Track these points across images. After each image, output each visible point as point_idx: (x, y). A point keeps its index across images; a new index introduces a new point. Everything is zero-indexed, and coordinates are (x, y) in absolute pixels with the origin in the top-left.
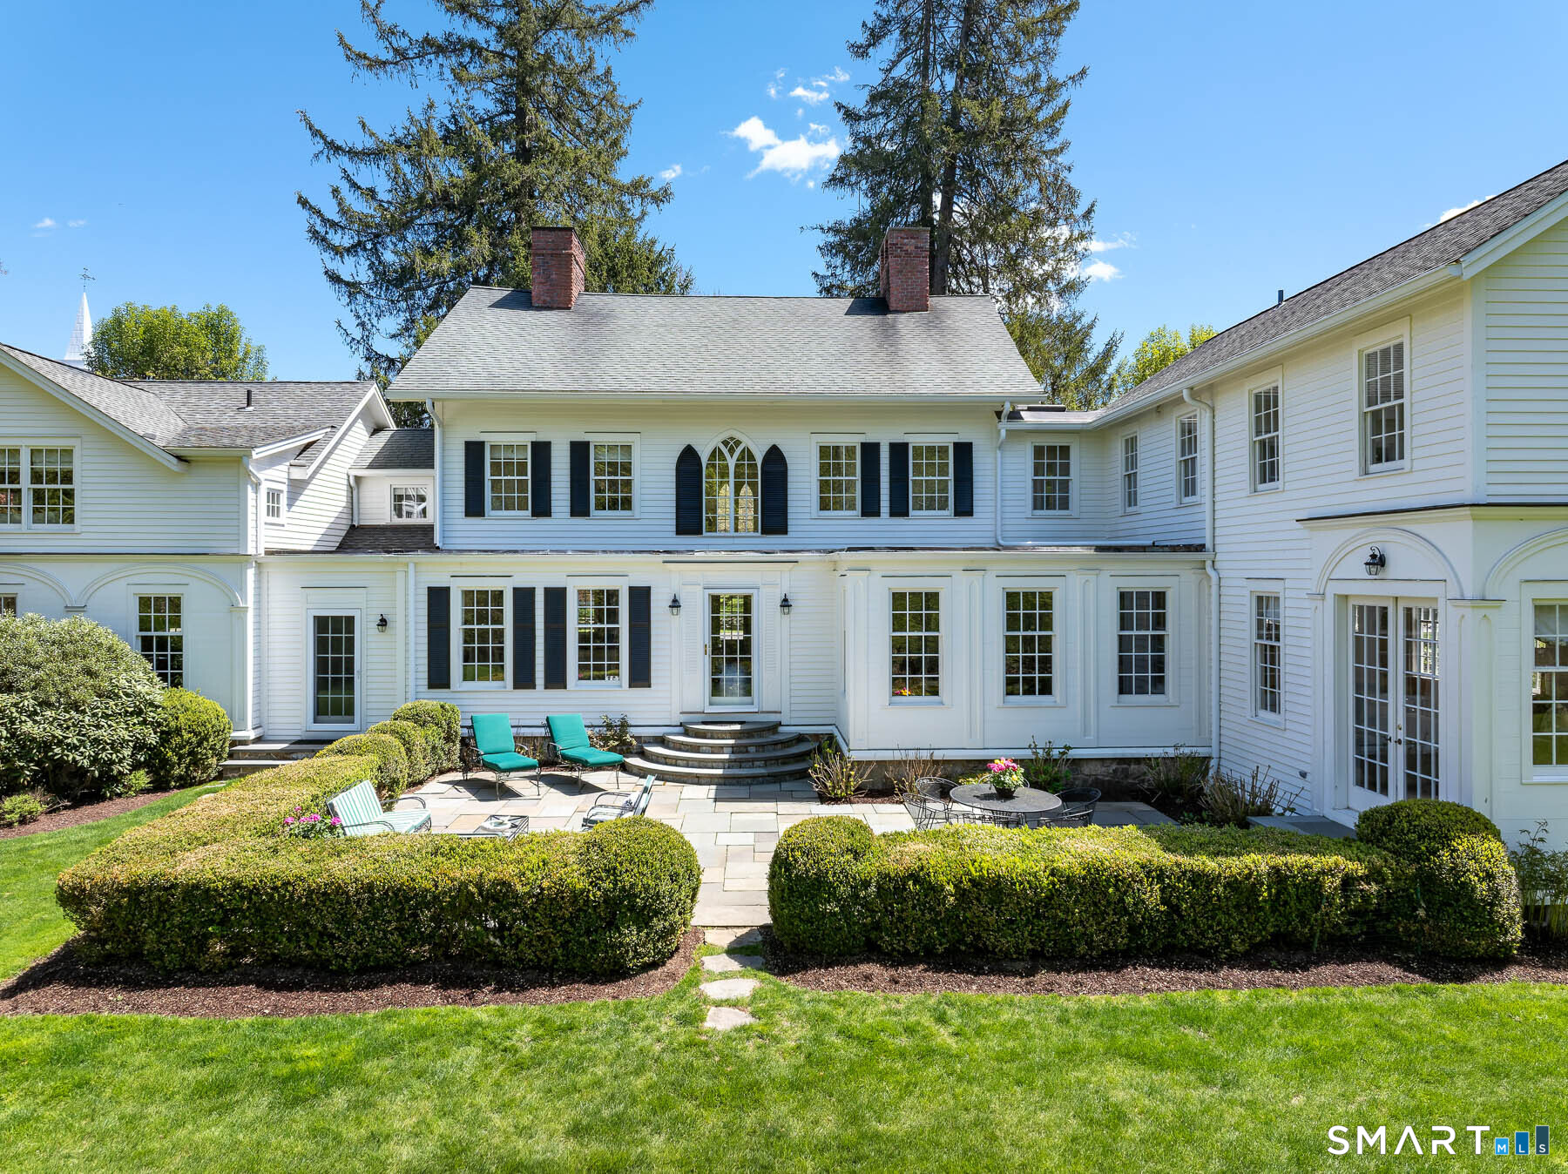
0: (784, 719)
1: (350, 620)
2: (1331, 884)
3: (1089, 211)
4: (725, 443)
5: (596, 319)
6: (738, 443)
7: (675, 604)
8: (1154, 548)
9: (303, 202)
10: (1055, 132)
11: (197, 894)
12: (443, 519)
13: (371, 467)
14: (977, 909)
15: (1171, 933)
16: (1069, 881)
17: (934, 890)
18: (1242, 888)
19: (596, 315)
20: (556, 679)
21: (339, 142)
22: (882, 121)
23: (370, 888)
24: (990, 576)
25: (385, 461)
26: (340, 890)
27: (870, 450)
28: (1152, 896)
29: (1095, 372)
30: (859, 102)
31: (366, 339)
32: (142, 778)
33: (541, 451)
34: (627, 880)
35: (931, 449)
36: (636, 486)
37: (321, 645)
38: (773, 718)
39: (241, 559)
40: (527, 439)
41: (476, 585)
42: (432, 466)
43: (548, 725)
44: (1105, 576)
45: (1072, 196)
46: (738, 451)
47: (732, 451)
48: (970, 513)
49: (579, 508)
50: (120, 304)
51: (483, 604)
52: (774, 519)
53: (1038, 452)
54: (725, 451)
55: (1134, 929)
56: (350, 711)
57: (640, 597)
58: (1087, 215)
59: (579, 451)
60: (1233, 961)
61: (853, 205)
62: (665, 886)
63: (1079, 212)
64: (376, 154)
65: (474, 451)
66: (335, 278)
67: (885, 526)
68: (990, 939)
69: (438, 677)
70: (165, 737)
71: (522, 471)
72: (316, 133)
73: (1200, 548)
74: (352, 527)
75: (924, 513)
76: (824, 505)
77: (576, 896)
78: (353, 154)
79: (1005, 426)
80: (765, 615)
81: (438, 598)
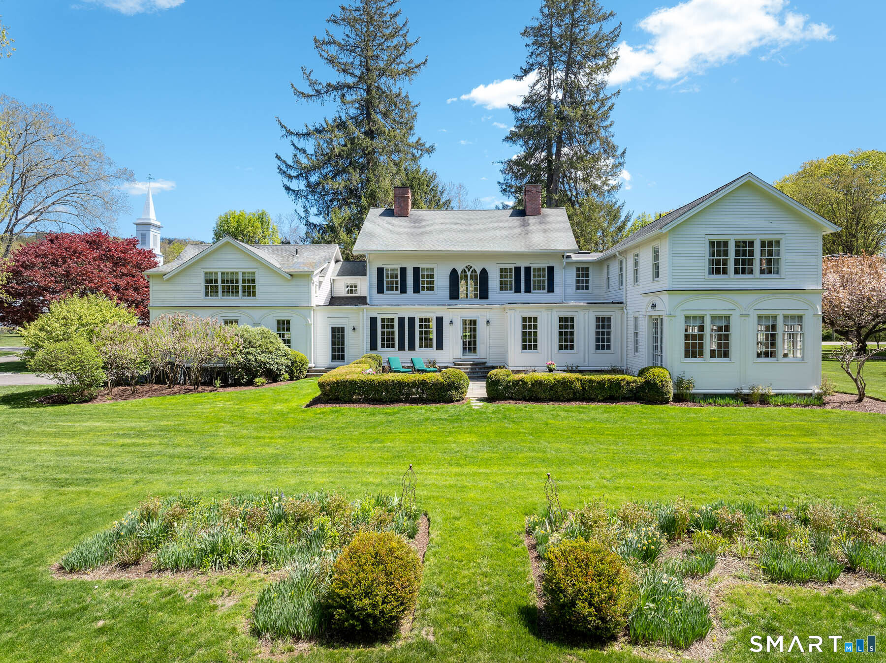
0: (487, 361)
1: (343, 328)
2: (623, 383)
3: (623, 153)
4: (467, 267)
5: (418, 221)
6: (471, 267)
7: (451, 322)
8: (613, 303)
9: (278, 157)
10: (606, 118)
11: (353, 383)
12: (370, 294)
13: (338, 275)
14: (536, 388)
15: (584, 395)
16: (558, 381)
17: (526, 383)
18: (601, 384)
19: (417, 219)
20: (412, 347)
21: (292, 130)
22: (529, 111)
23: (393, 381)
24: (554, 312)
25: (342, 273)
26: (386, 382)
27: (518, 269)
28: (578, 385)
29: (621, 229)
30: (519, 103)
31: (307, 217)
32: (287, 376)
33: (403, 271)
34: (453, 380)
35: (539, 269)
36: (435, 283)
37: (333, 337)
38: (484, 361)
39: (309, 308)
40: (398, 267)
41: (385, 316)
42: (366, 275)
43: (412, 362)
44: (591, 312)
45: (614, 148)
46: (471, 270)
47: (469, 270)
48: (553, 291)
49: (416, 290)
50: (227, 211)
51: (388, 323)
52: (483, 293)
53: (578, 269)
54: (467, 270)
55: (574, 393)
56: (343, 358)
57: (440, 320)
58: (623, 154)
59: (416, 271)
60: (599, 401)
61: (516, 151)
62: (462, 382)
63: (619, 152)
64: (307, 135)
65: (380, 271)
66: (288, 189)
67: (523, 296)
68: (539, 395)
69: (374, 347)
70: (293, 363)
71: (396, 277)
72: (282, 126)
73: (621, 303)
74: (332, 297)
75: (537, 291)
76: (501, 289)
77: (441, 383)
78: (298, 135)
79: (565, 261)
80: (481, 327)
81: (373, 320)
